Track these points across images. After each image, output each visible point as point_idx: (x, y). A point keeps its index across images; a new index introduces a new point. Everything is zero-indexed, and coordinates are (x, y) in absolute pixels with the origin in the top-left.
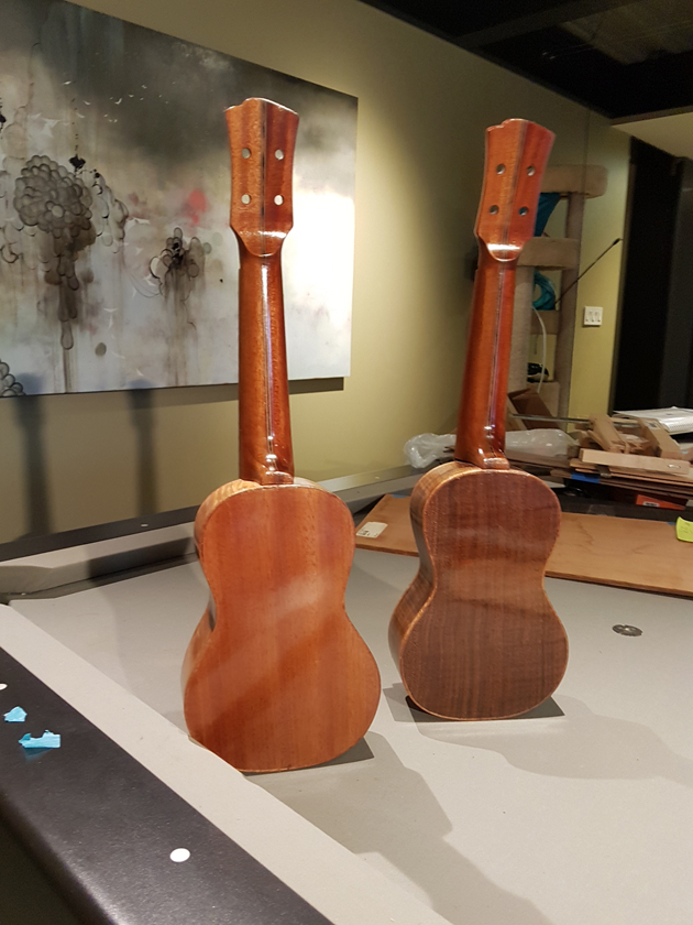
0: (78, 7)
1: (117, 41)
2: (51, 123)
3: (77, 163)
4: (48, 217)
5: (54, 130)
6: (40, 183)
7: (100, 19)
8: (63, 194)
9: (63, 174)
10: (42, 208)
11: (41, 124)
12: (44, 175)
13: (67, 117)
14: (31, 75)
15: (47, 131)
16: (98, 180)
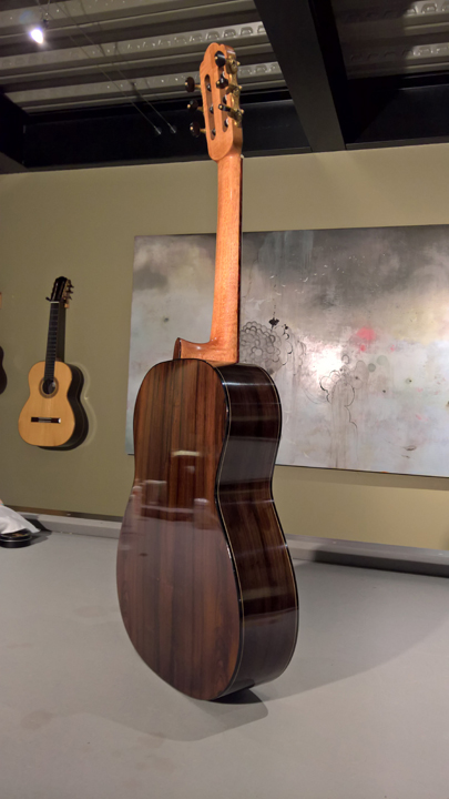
0: (283, 232)
1: (308, 245)
2: (260, 302)
3: (274, 322)
4: (252, 356)
5: (261, 306)
6: (250, 337)
7: (298, 234)
8: (263, 341)
9: (264, 330)
10: (249, 351)
11: (254, 303)
12: (253, 333)
13: (270, 296)
14: (250, 278)
15: (257, 307)
16: (287, 331)
